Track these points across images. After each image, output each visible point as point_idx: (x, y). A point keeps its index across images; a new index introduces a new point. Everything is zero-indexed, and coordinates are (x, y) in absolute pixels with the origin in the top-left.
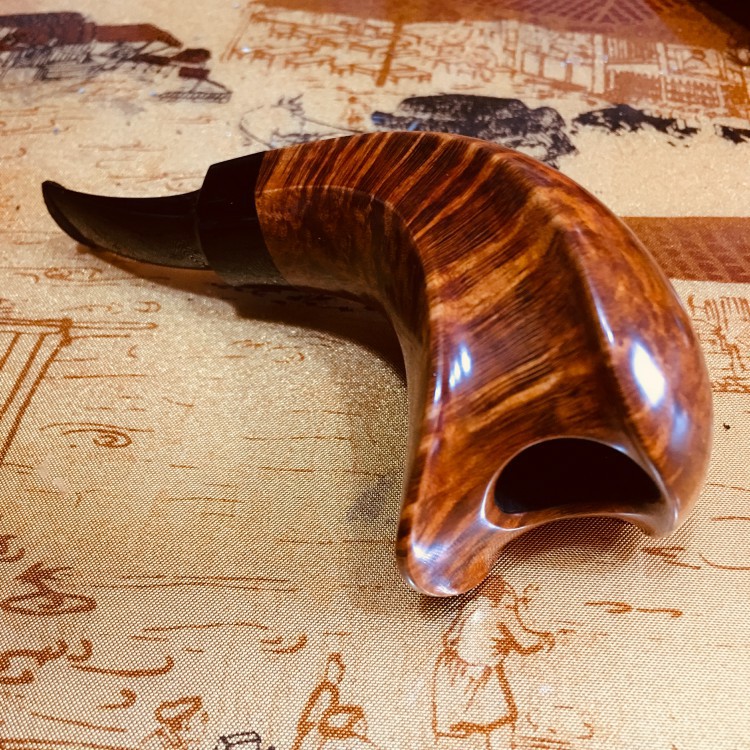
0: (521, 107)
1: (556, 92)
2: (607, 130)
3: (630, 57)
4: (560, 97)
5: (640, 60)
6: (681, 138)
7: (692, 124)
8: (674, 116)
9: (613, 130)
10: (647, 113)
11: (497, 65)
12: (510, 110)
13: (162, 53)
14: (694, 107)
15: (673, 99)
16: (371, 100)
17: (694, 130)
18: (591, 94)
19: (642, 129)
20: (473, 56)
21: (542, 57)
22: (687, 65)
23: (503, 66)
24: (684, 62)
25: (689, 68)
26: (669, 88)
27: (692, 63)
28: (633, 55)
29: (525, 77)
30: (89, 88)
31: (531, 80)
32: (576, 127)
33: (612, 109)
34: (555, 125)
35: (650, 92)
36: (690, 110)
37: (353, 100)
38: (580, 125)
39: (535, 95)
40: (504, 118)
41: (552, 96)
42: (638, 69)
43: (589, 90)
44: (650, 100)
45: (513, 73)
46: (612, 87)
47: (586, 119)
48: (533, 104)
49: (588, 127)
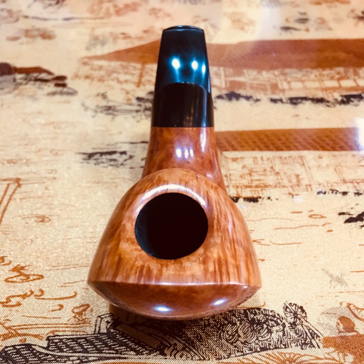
2: (227, 101)
5: (238, 75)
6: (255, 103)
7: (259, 97)
8: (252, 95)
13: (46, 78)
15: (251, 89)
16: (135, 93)
17: (259, 100)
19: (241, 100)
24: (255, 76)
26: (249, 86)
27: (258, 76)
33: (229, 94)
36: (258, 93)
37: (128, 93)
38: (217, 100)
42: (237, 79)
43: (220, 87)
44: (242, 90)
47: (219, 97)
49: (220, 100)
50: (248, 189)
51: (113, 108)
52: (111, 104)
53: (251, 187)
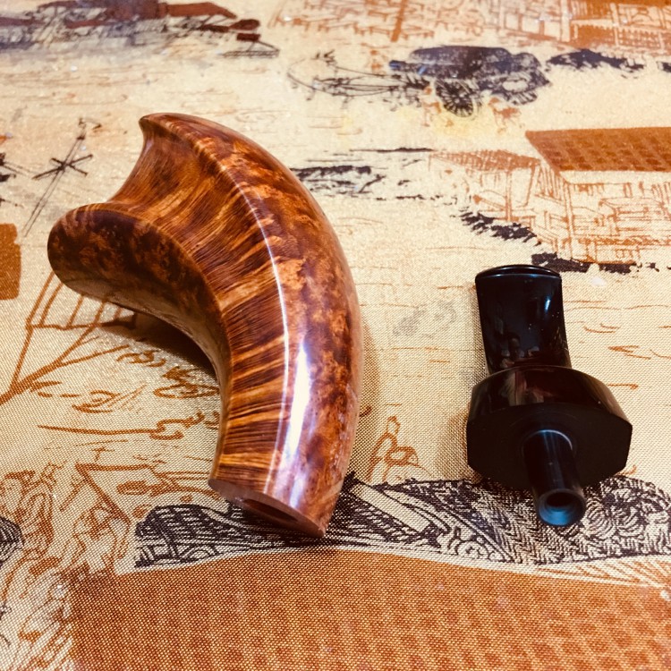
0: (505, 53)
1: (533, 42)
2: (574, 68)
3: (589, 15)
4: (535, 45)
5: (598, 16)
6: (631, 72)
7: (639, 62)
8: (625, 56)
9: (578, 68)
10: (604, 55)
11: (485, 23)
12: (497, 56)
13: (222, 24)
14: (641, 49)
15: (624, 44)
16: (388, 52)
17: (641, 66)
18: (560, 42)
19: (601, 66)
20: (465, 17)
21: (520, 16)
22: (634, 19)
23: (490, 24)
24: (632, 17)
25: (637, 21)
26: (621, 36)
27: (639, 17)
28: (592, 12)
29: (507, 31)
30: (168, 51)
31: (513, 33)
32: (549, 67)
33: (577, 53)
34: (532, 65)
35: (606, 40)
36: (638, 52)
37: (374, 53)
38: (552, 66)
39: (516, 44)
40: (492, 62)
41: (529, 44)
42: (596, 23)
43: (558, 39)
44: (606, 45)
45: (498, 28)
46: (576, 37)
47: (557, 60)
48: (514, 51)
49: (559, 66)
50: (610, 247)
51: (344, 82)
52: (341, 74)
53: (615, 242)
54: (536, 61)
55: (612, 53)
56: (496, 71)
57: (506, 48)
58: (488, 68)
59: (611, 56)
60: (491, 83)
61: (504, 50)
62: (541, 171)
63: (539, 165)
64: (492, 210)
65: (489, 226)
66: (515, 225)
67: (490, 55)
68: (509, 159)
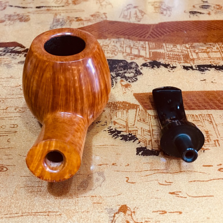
0: (126, 62)
1: (136, 58)
2: (151, 68)
3: (156, 48)
4: (137, 59)
5: (159, 48)
6: (172, 69)
7: (174, 65)
8: (169, 63)
9: (152, 68)
10: (162, 63)
11: (118, 51)
12: (123, 63)
13: (19, 50)
14: (175, 61)
15: (169, 59)
17: (175, 67)
18: (146, 58)
19: (161, 67)
20: (111, 48)
21: (131, 48)
22: (172, 49)
23: (120, 51)
24: (171, 48)
25: (173, 50)
26: (167, 55)
27: (174, 48)
28: (157, 47)
29: (126, 54)
31: (129, 54)
32: (142, 67)
33: (151, 62)
34: (136, 67)
35: (162, 57)
36: (174, 62)
38: (143, 67)
39: (130, 59)
40: (121, 65)
41: (135, 59)
42: (158, 51)
43: (145, 57)
44: (162, 59)
45: (123, 53)
46: (151, 56)
47: (145, 65)
48: (129, 61)
49: (146, 67)
54: (137, 65)
55: (165, 62)
56: (122, 69)
57: (126, 60)
58: (119, 68)
59: (164, 63)
60: (120, 74)
61: (125, 61)
62: (140, 110)
63: (139, 107)
64: (121, 128)
65: (119, 135)
66: (130, 134)
67: (120, 63)
68: (127, 105)
